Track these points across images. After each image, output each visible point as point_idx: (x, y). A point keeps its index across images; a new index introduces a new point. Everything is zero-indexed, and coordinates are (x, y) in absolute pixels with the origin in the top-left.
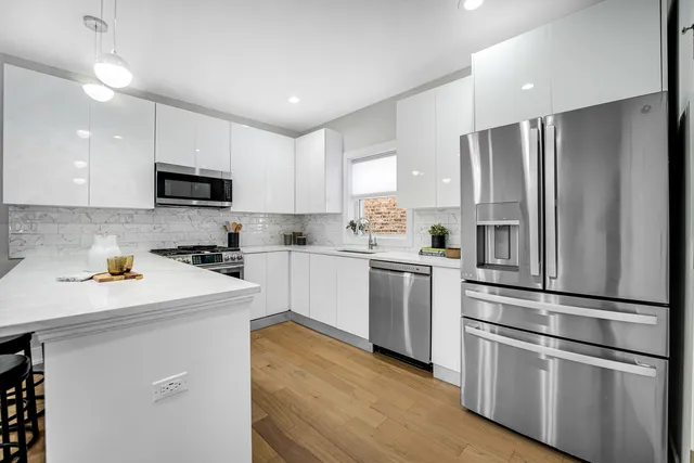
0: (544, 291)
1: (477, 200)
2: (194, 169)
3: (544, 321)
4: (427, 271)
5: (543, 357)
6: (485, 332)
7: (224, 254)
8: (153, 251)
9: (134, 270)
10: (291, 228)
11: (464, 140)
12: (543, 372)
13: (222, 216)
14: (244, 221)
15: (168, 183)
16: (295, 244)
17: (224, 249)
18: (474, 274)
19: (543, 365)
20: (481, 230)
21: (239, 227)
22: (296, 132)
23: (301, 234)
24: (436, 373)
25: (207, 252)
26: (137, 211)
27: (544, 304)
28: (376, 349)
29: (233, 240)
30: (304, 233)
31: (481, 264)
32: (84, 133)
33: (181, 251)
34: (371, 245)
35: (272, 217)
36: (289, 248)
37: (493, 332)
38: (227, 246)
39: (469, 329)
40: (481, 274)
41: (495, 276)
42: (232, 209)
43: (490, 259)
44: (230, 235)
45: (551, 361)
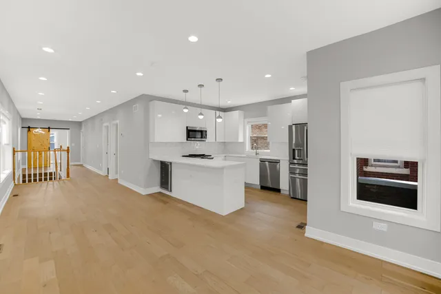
1: (294, 142)
2: (197, 128)
4: (278, 161)
15: (191, 133)
20: (294, 150)
28: (262, 187)
34: (256, 154)
40: (295, 161)
42: (206, 141)
43: (297, 157)
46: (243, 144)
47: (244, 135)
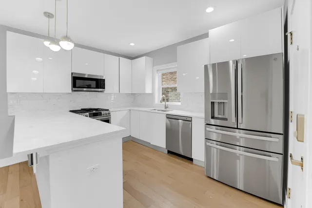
0: (237, 128)
1: (211, 92)
2: (85, 74)
3: (238, 140)
4: (190, 119)
5: (238, 155)
6: (214, 145)
7: (102, 112)
8: (71, 111)
11: (206, 67)
12: (238, 161)
15: (77, 81)
17: (102, 110)
18: (210, 121)
19: (238, 158)
20: (213, 103)
22: (132, 57)
24: (194, 162)
25: (94, 112)
26: (63, 94)
27: (238, 134)
28: (169, 152)
31: (213, 117)
33: (83, 111)
34: (166, 107)
37: (217, 145)
39: (208, 144)
40: (213, 122)
41: (218, 122)
42: (105, 92)
43: (216, 115)
45: (241, 156)
46: (152, 95)
47: (153, 86)
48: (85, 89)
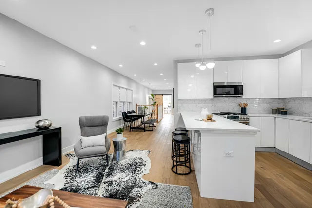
7: (240, 116)
9: (213, 119)
10: (276, 105)
13: (238, 100)
14: (248, 102)
15: (218, 89)
16: (279, 114)
17: (239, 114)
21: (246, 105)
23: (283, 109)
25: (232, 115)
26: (207, 99)
29: (244, 111)
30: (285, 108)
32: (192, 76)
33: (222, 114)
35: (264, 100)
36: (274, 116)
38: (240, 113)
42: (243, 97)
44: (242, 108)
48: (224, 96)
